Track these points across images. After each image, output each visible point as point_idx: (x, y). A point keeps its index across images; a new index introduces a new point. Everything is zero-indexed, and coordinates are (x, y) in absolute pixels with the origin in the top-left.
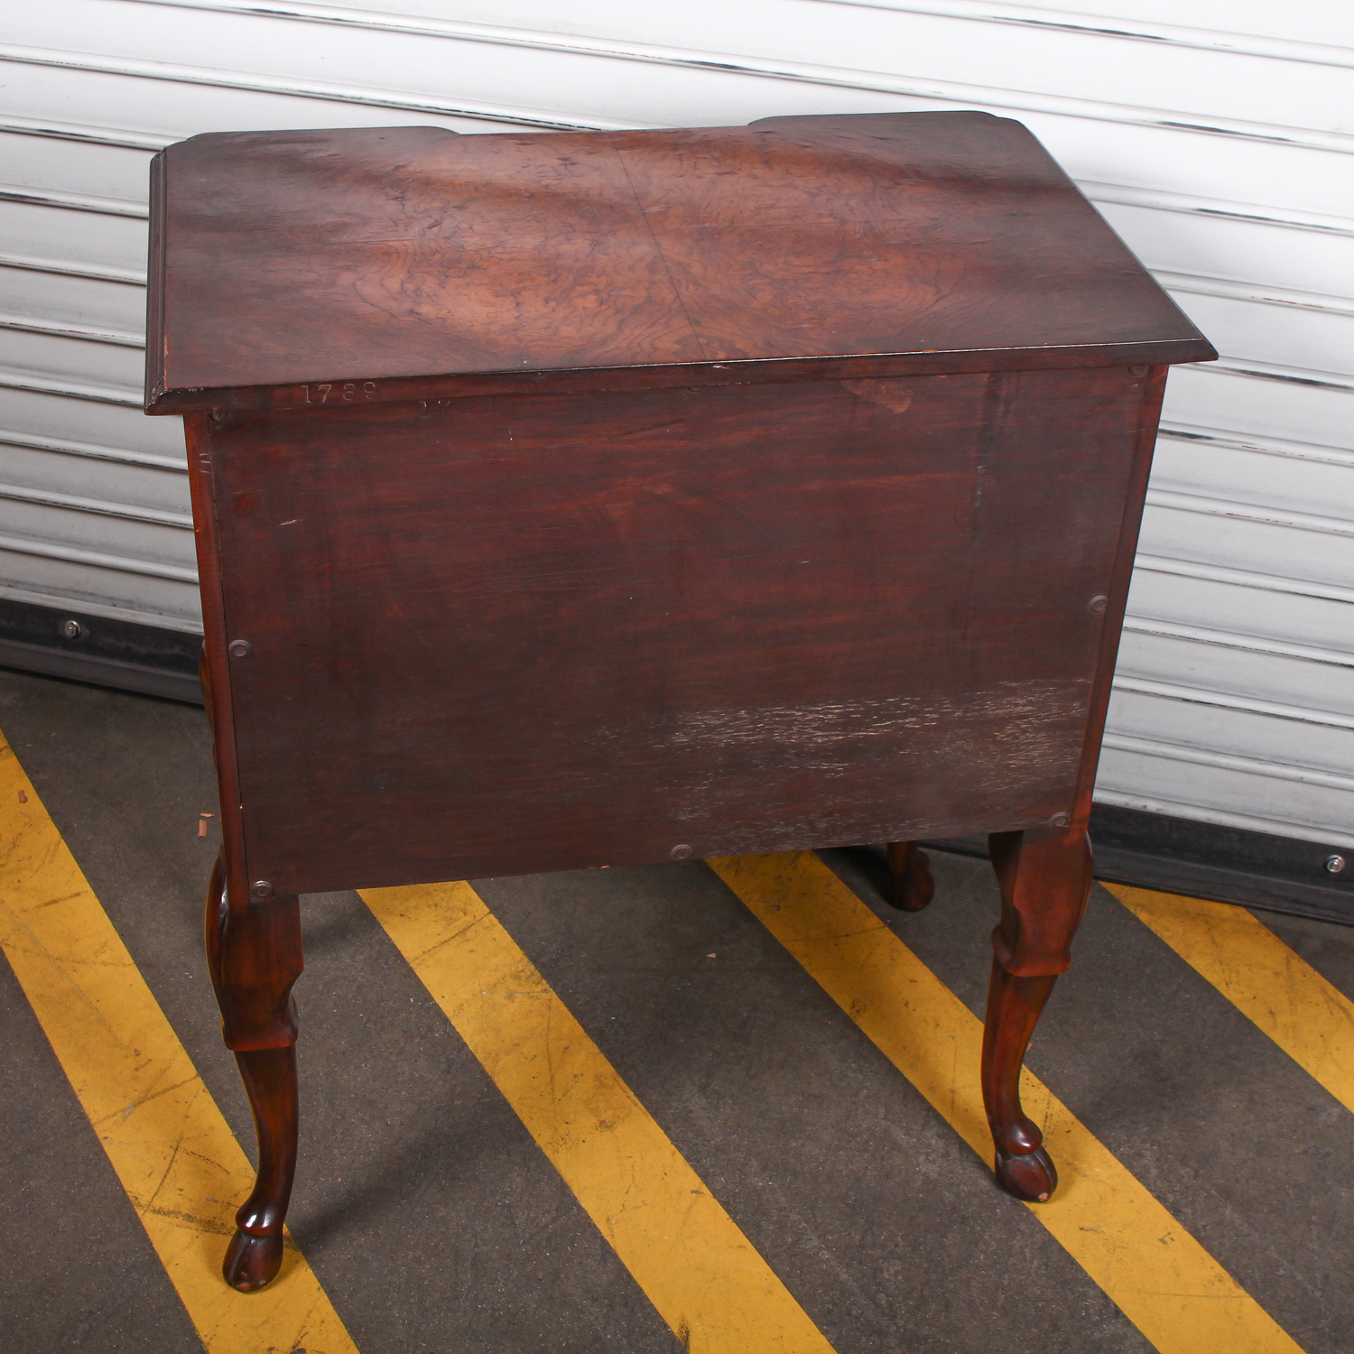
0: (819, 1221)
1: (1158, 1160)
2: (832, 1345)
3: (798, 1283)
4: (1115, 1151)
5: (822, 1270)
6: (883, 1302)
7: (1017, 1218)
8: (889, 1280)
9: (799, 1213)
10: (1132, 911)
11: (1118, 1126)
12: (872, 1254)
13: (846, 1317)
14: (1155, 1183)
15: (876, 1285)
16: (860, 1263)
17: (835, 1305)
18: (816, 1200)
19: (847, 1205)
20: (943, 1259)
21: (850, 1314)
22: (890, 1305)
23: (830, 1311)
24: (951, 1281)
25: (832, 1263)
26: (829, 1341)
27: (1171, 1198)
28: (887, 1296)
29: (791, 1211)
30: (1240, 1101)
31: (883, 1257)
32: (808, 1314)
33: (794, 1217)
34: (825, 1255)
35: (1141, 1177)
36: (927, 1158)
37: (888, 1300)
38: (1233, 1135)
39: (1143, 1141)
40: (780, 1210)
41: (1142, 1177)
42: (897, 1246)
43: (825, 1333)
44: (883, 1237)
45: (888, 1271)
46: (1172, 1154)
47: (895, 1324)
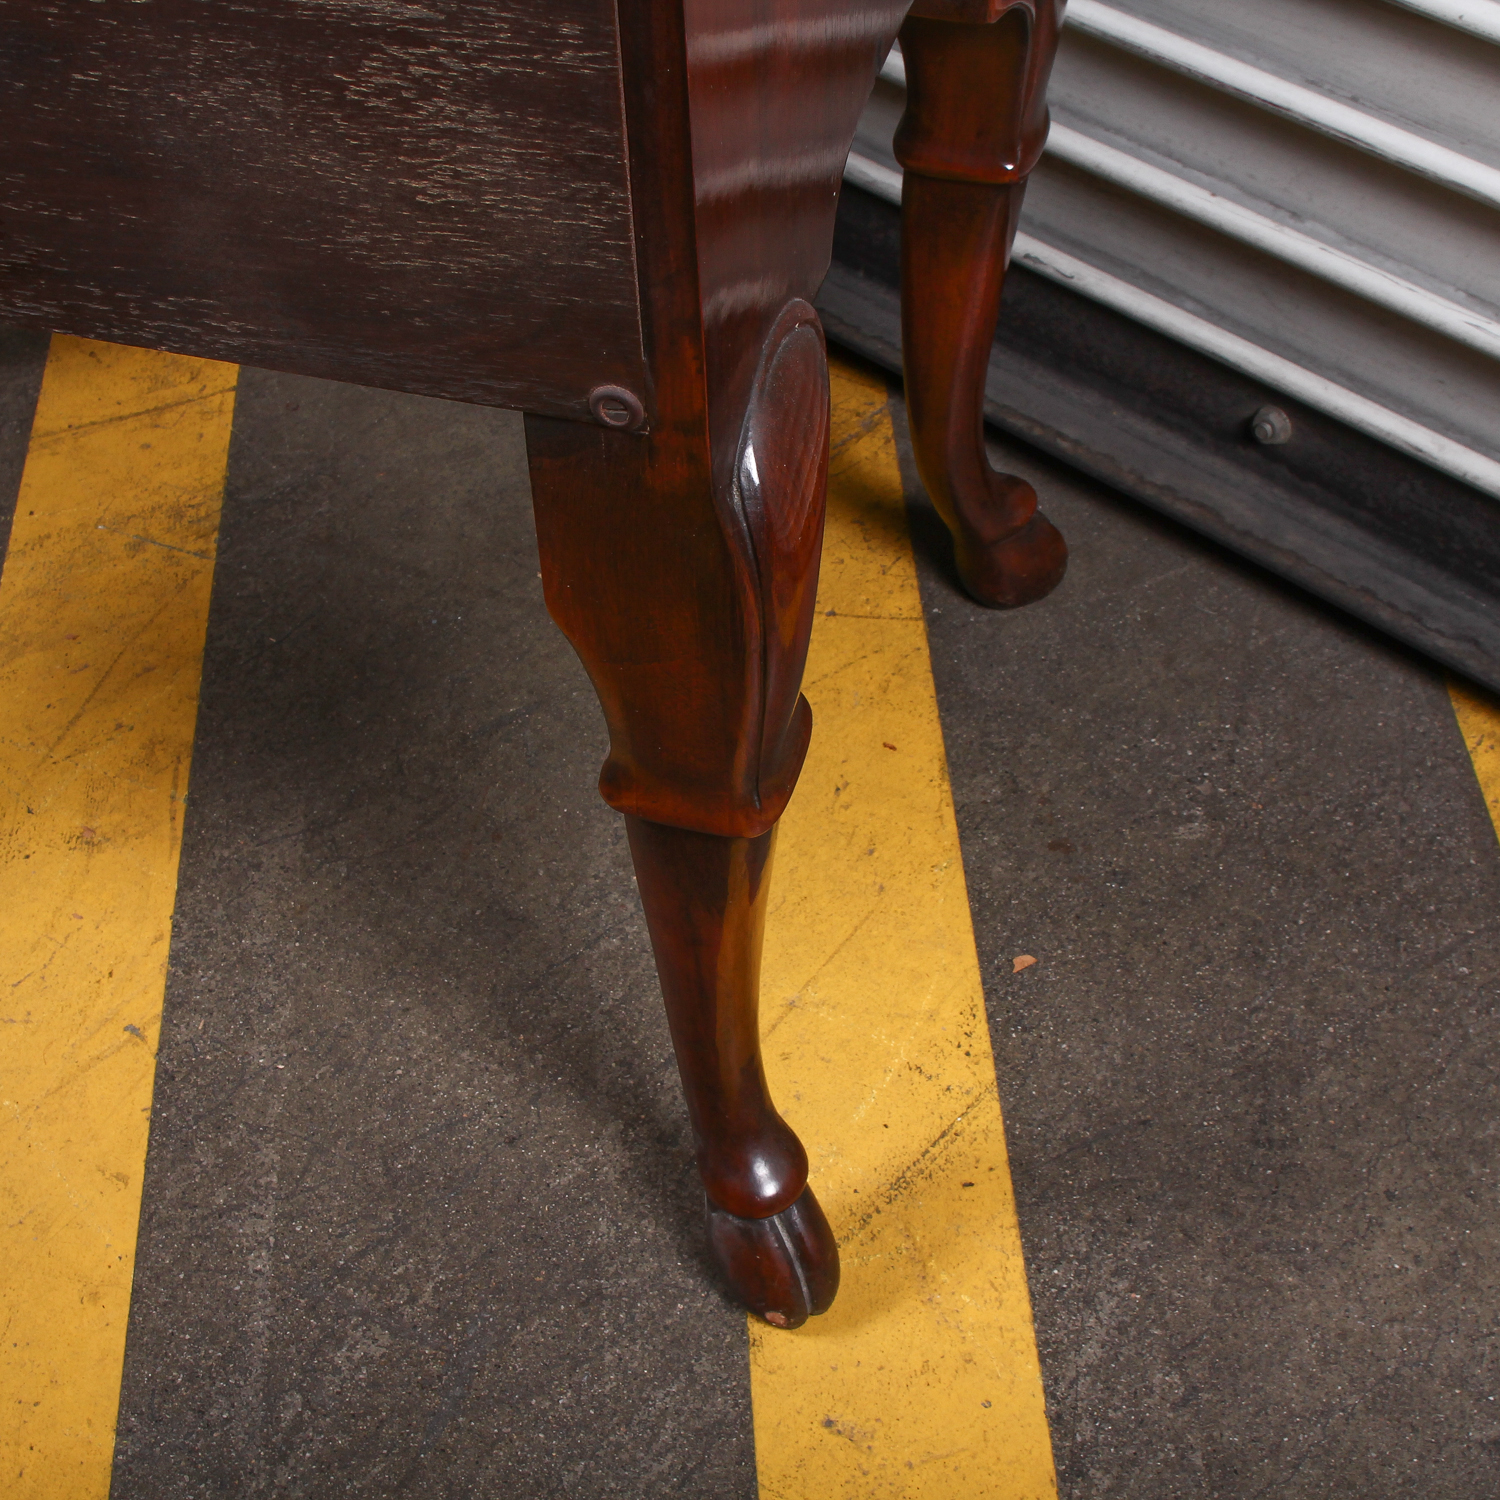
0: (308, 1182)
1: (1122, 1329)
2: (115, 1466)
3: (163, 1299)
4: (1039, 1270)
5: (229, 1290)
6: (287, 1416)
7: (707, 1339)
8: (337, 1370)
9: (283, 1153)
10: (1470, 743)
11: (1088, 1213)
12: (350, 1299)
13: (190, 1417)
14: (1074, 1382)
15: (304, 1371)
16: (311, 1308)
17: (192, 1378)
18: (338, 1135)
19: (388, 1171)
20: (480, 1371)
21: (201, 1413)
22: (298, 1425)
23: (170, 1388)
24: (458, 1429)
25: (260, 1283)
26: (117, 1452)
27: (1085, 1431)
28: (307, 1404)
29: (272, 1140)
30: (1417, 1260)
31: (364, 1314)
32: (125, 1376)
33: (270, 1155)
34: (260, 1262)
35: (1050, 1354)
36: (624, 1131)
37: (300, 1414)
38: (1343, 1335)
39: (1116, 1273)
40: (253, 1129)
41: (1054, 1355)
42: (412, 1300)
43: (123, 1431)
44: (400, 1270)
45: (351, 1348)
46: (1165, 1326)
47: (273, 1474)
